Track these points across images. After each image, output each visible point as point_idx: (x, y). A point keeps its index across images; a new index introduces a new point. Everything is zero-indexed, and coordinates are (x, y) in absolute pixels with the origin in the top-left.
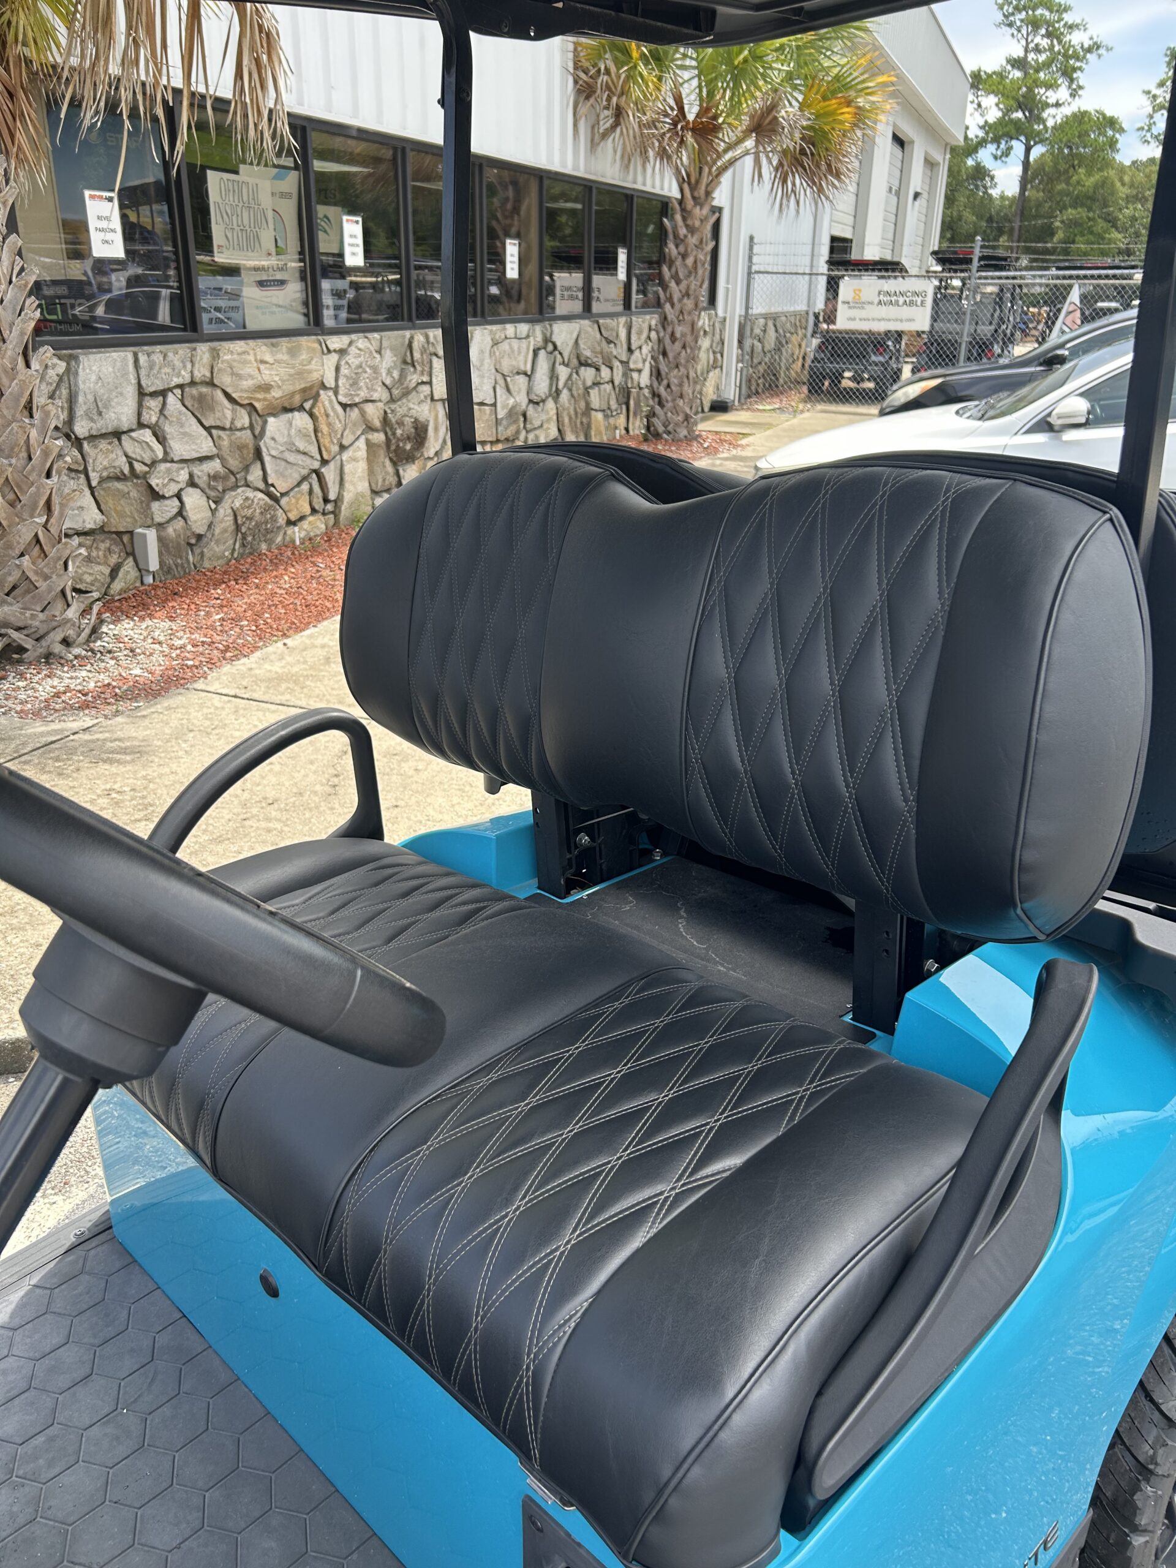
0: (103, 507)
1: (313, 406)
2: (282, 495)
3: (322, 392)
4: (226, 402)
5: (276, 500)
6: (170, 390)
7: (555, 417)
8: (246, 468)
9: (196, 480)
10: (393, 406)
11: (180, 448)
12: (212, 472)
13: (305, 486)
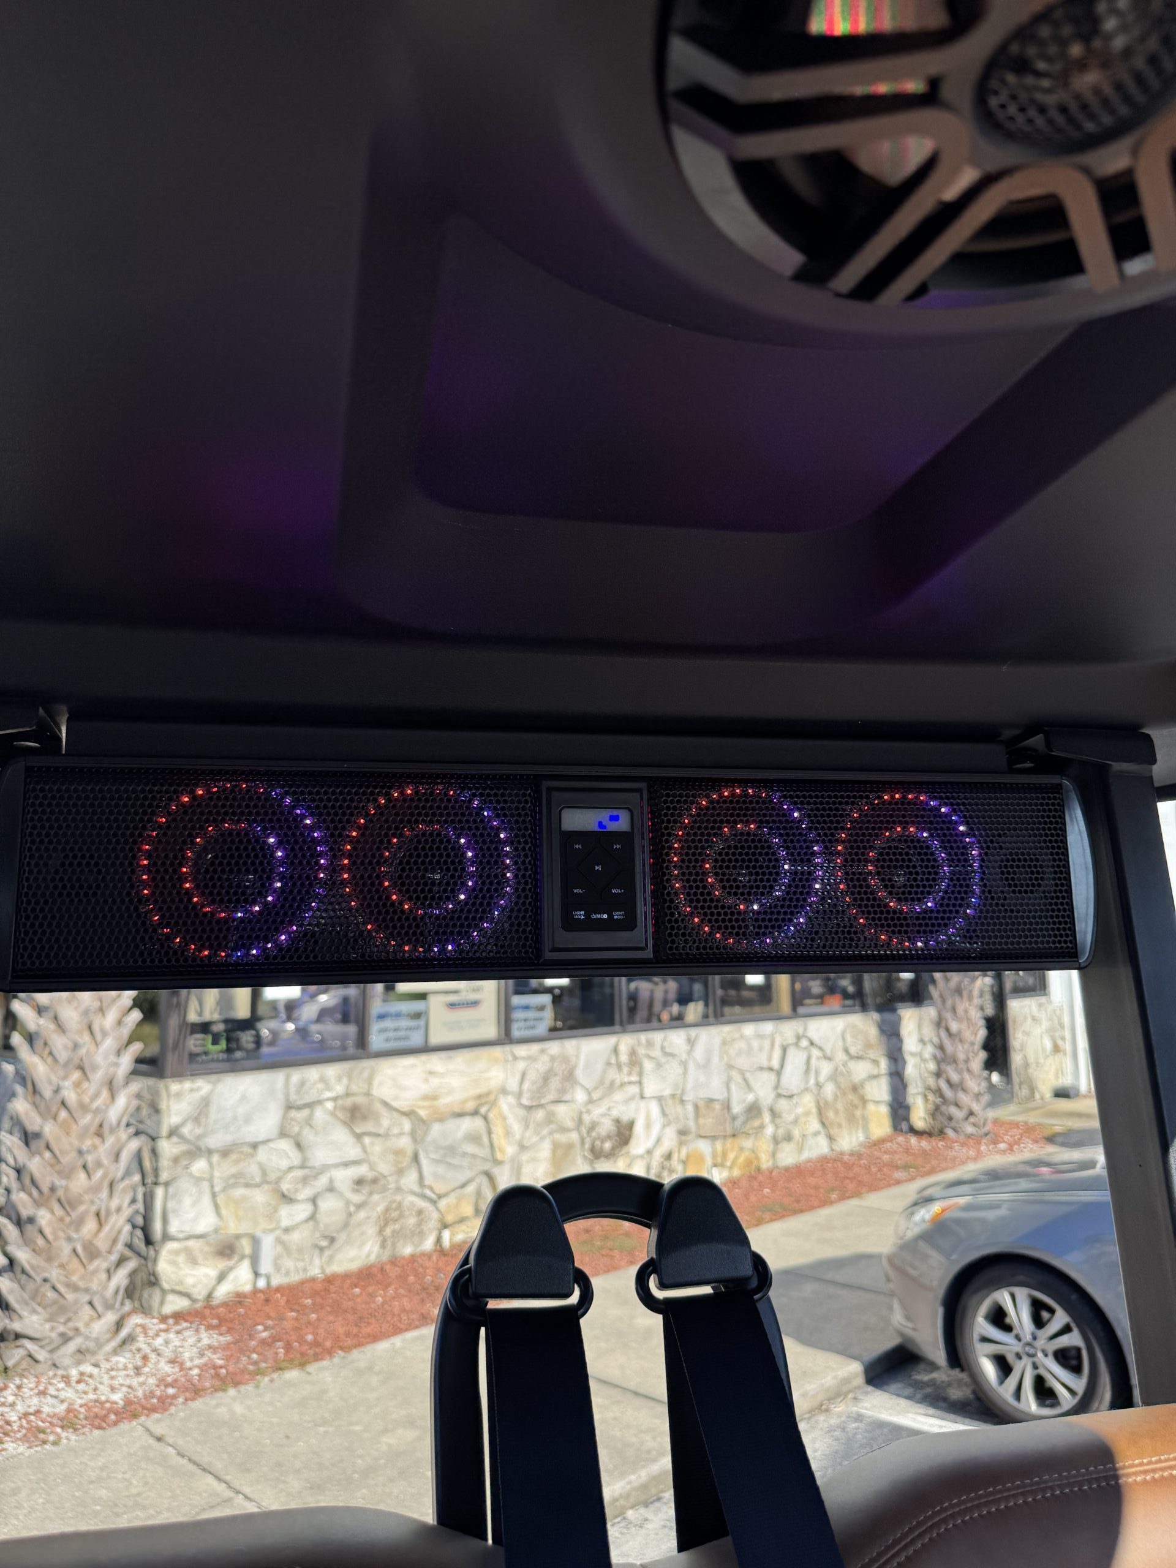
0: (224, 1212)
1: (489, 1111)
2: (440, 1197)
3: (501, 1096)
4: (383, 1111)
5: (434, 1202)
6: (320, 1102)
7: (814, 1110)
8: (400, 1172)
9: (338, 1185)
10: (590, 1107)
11: (320, 1156)
12: (356, 1177)
13: (471, 1189)
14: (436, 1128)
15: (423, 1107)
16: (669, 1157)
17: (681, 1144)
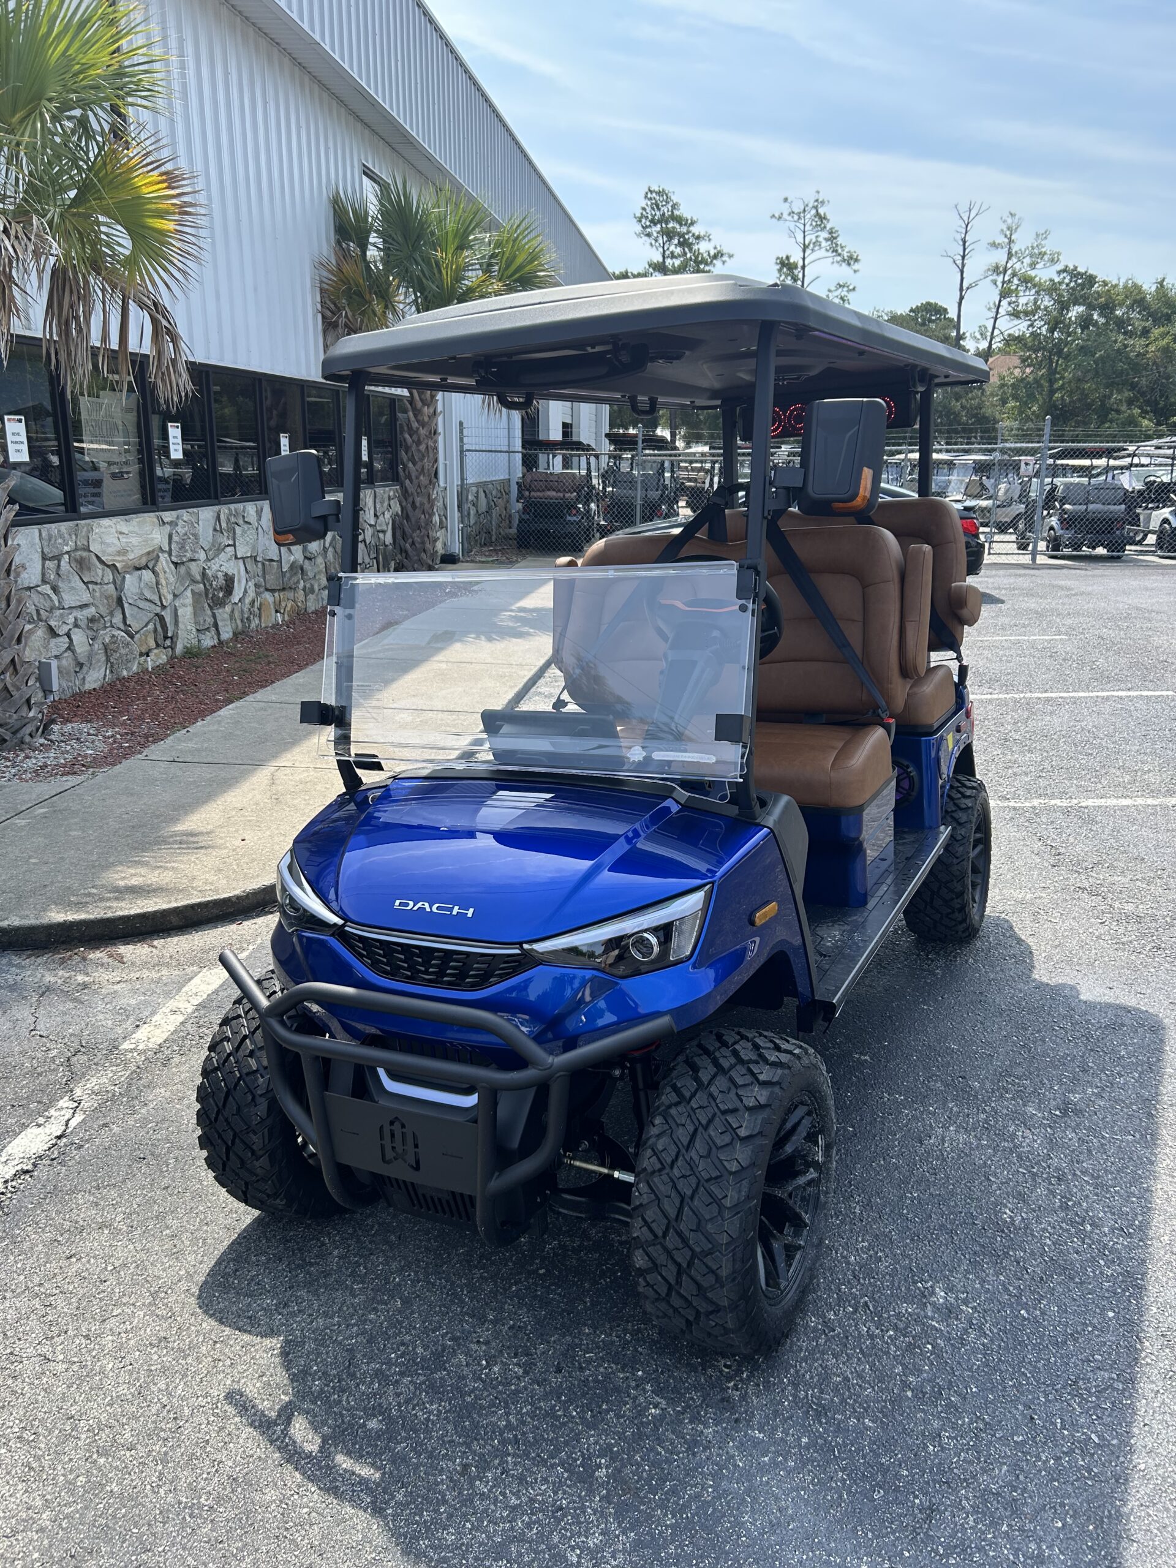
1: (155, 565)
2: (137, 633)
3: (160, 554)
4: (98, 564)
5: (132, 637)
6: (63, 555)
8: (111, 614)
9: (79, 623)
10: (209, 564)
11: (69, 599)
12: (90, 616)
13: (151, 626)
14: (127, 576)
15: (119, 562)
16: (253, 603)
17: (258, 594)
